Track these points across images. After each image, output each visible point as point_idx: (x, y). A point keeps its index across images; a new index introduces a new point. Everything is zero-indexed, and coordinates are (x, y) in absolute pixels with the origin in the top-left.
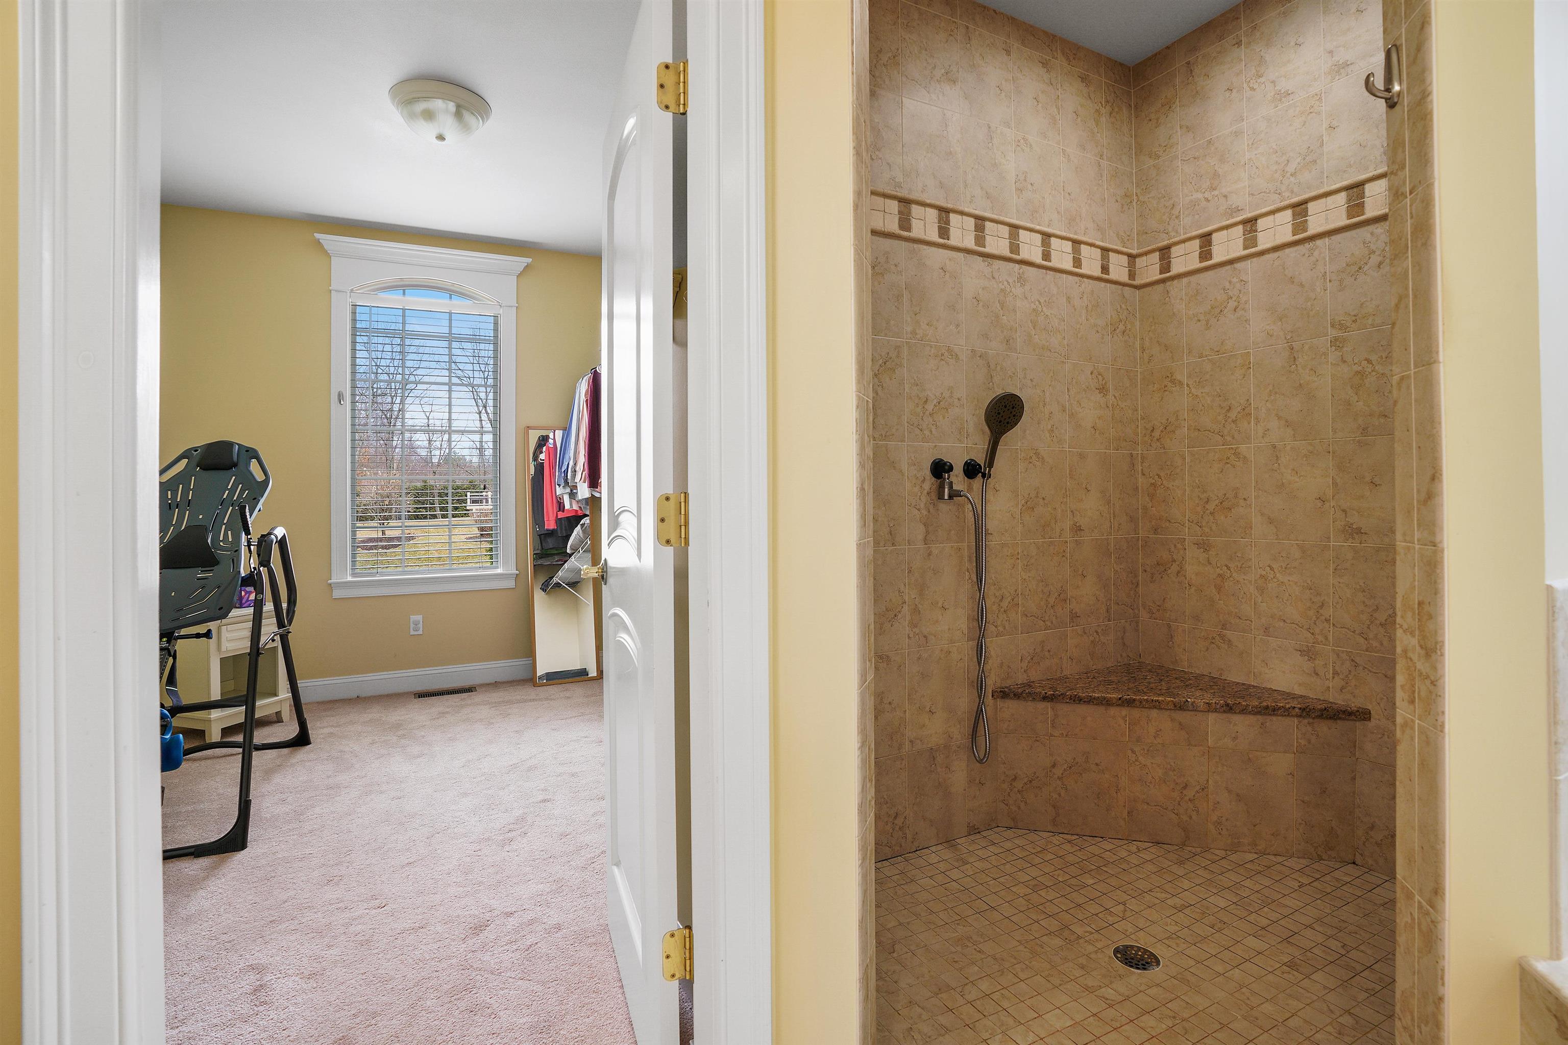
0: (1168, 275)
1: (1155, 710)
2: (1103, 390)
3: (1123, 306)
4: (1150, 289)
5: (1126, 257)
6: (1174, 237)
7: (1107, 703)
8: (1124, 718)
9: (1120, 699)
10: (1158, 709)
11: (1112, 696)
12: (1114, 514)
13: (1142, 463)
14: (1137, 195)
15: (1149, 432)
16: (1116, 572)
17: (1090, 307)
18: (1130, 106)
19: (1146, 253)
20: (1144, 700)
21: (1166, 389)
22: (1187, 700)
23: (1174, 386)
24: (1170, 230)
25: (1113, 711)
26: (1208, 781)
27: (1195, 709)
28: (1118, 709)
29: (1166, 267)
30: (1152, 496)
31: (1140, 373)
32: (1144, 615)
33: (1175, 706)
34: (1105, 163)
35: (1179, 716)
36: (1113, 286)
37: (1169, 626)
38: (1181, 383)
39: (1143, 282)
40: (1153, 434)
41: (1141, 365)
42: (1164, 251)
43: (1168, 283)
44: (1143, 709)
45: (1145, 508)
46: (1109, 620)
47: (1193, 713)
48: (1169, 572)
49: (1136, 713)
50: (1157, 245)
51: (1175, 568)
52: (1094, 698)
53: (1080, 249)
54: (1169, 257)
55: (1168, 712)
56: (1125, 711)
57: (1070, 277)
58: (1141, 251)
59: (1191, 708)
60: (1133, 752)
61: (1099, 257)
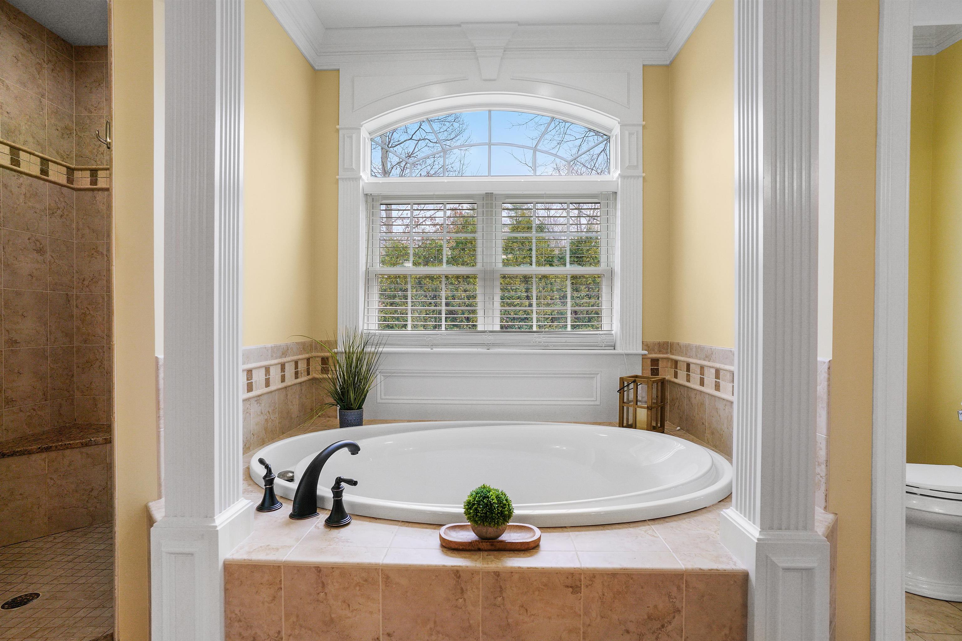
0: (95, 187)
1: (68, 450)
2: (40, 251)
3: (62, 199)
4: (84, 192)
5: (65, 169)
6: (100, 165)
7: (30, 453)
8: (44, 460)
9: (39, 448)
10: (70, 449)
11: (32, 448)
12: (50, 332)
13: (76, 300)
14: (76, 131)
15: (81, 281)
16: (52, 369)
17: (28, 195)
18: (72, 71)
19: (82, 170)
20: (59, 445)
21: (93, 256)
22: (91, 440)
23: (98, 254)
24: (98, 160)
25: (34, 457)
26: (107, 483)
27: (96, 444)
28: (39, 454)
29: (94, 181)
30: (83, 321)
31: (76, 244)
32: (77, 395)
33: (82, 445)
34: (45, 101)
35: (85, 450)
36: (51, 185)
37: (94, 399)
38: (102, 254)
39: (78, 187)
40: (84, 283)
41: (76, 239)
42: (93, 172)
43: (96, 192)
44: (58, 451)
45: (78, 328)
46: (46, 400)
47: (96, 446)
48: (94, 366)
49: (53, 454)
50: (88, 167)
51: (98, 363)
52: (17, 452)
53: (19, 154)
54: (96, 176)
55: (78, 450)
56: (44, 455)
57: (8, 171)
58: (77, 167)
59: (93, 443)
60: (51, 479)
61: (39, 163)
